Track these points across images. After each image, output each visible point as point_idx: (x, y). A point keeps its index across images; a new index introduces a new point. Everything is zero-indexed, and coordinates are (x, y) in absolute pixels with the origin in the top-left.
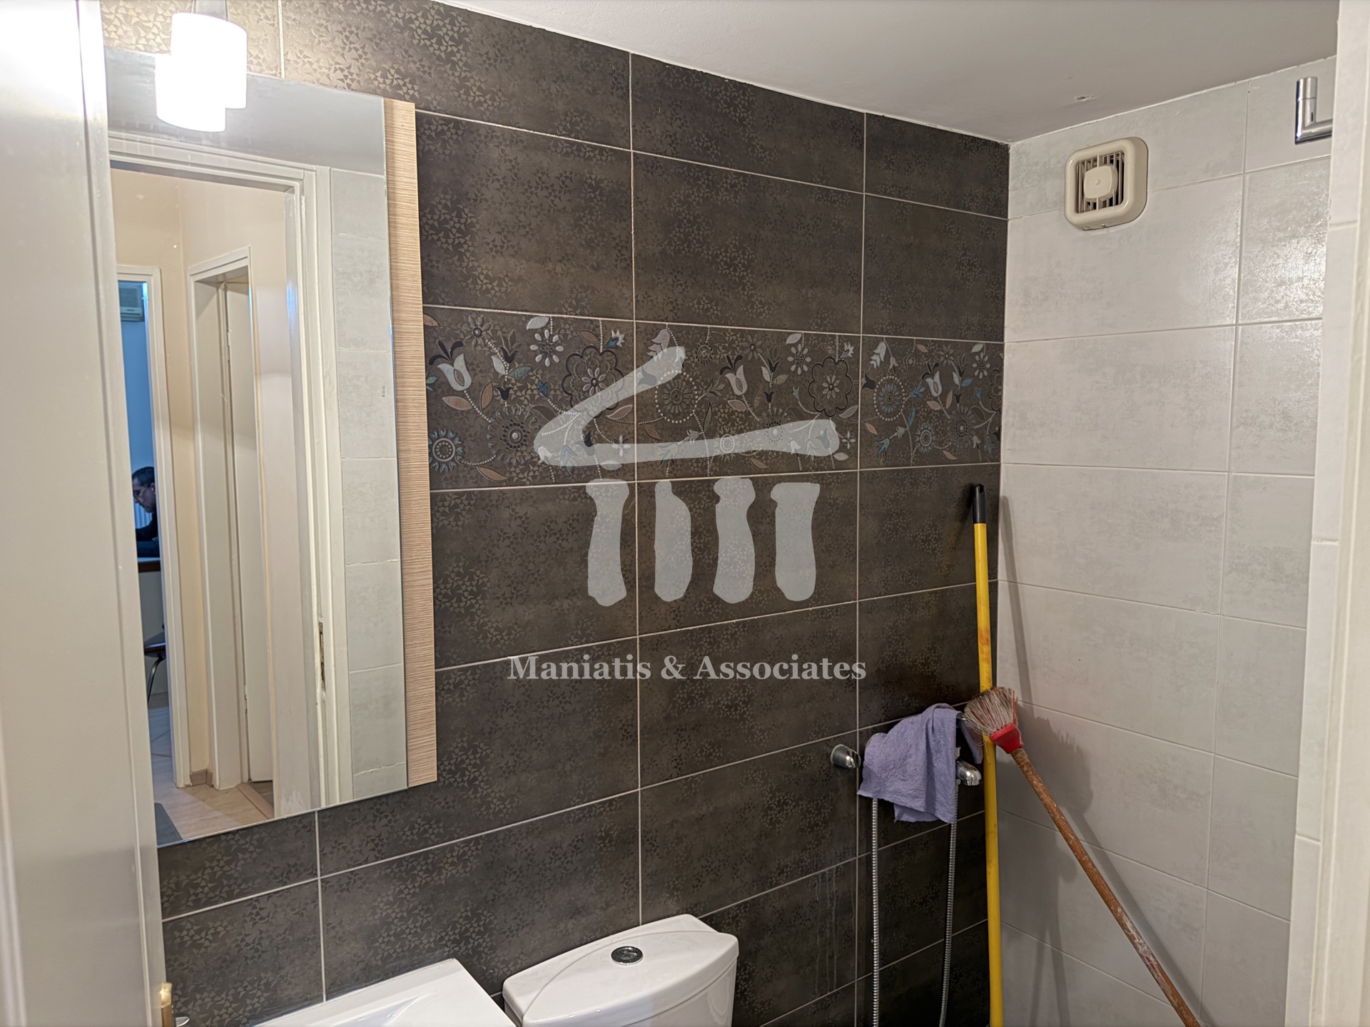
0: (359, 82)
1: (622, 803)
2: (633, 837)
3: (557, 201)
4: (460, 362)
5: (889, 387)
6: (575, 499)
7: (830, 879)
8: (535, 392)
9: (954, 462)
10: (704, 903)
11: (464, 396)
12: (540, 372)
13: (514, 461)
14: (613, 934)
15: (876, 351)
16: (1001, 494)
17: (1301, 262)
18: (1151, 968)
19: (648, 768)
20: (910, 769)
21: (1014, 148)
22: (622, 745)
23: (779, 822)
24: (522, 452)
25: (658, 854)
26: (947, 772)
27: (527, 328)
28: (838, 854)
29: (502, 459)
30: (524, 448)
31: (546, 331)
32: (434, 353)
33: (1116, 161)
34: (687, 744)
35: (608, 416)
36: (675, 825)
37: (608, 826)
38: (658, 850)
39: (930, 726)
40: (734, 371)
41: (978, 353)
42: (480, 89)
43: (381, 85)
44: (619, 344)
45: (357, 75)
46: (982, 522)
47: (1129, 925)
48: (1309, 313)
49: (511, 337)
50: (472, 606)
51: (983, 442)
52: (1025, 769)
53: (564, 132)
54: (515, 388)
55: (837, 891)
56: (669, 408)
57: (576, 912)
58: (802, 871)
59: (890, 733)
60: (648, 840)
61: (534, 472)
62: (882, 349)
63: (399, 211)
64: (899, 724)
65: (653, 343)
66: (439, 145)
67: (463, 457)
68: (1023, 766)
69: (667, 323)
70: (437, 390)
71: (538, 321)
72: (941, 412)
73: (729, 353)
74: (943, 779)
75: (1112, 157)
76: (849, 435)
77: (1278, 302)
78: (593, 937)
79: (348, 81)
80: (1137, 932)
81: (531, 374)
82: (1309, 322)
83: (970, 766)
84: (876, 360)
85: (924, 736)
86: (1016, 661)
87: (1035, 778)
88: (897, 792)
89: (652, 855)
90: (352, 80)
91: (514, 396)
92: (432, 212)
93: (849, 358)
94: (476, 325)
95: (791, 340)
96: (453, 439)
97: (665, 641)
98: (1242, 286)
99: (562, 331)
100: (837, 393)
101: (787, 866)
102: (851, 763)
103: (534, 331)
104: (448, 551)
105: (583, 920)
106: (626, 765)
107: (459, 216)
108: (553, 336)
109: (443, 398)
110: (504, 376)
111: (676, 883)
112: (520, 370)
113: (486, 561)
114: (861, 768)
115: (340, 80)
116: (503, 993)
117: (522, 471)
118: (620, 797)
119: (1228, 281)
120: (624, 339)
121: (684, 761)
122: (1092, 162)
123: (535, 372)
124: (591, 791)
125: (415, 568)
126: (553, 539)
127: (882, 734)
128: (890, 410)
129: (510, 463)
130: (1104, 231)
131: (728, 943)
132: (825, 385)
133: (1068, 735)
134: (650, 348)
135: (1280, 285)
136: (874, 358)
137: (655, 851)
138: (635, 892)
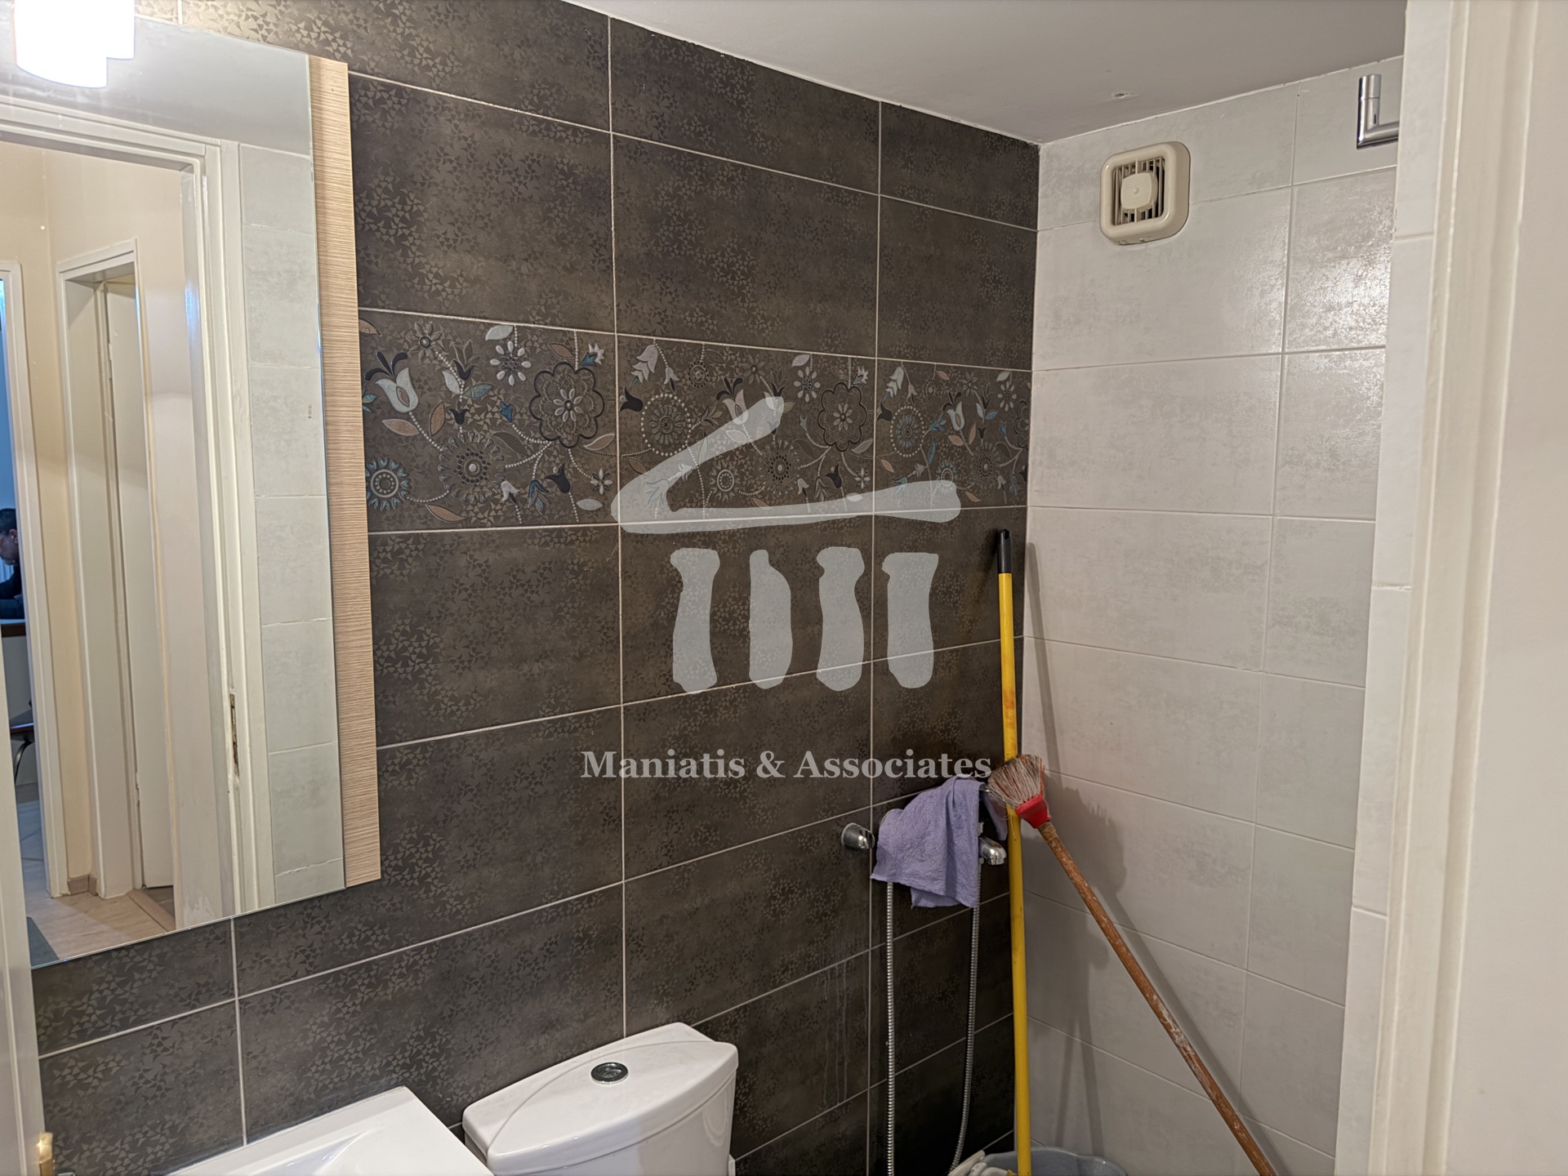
0: (276, 33)
1: (603, 899)
2: (616, 938)
3: (522, 188)
4: (404, 378)
5: (907, 419)
6: (546, 544)
7: (840, 975)
8: (497, 416)
9: (977, 505)
10: (698, 1008)
11: (409, 419)
12: (502, 391)
13: (472, 499)
14: (592, 1049)
15: (892, 378)
16: (1028, 541)
17: (1351, 285)
18: (1188, 1058)
19: (634, 857)
20: (929, 848)
21: (1044, 149)
22: (603, 831)
23: (783, 913)
24: (482, 488)
25: (645, 955)
26: (969, 850)
27: (487, 339)
28: (849, 945)
29: (457, 495)
30: (483, 482)
31: (510, 343)
32: (373, 366)
33: (1156, 168)
34: (679, 828)
35: (586, 446)
36: (665, 921)
37: (587, 925)
38: (645, 950)
39: (950, 799)
40: (733, 396)
41: (1004, 382)
42: (427, 50)
43: (304, 39)
44: (597, 360)
45: (275, 25)
46: (1007, 571)
47: (1165, 1014)
48: (1359, 342)
49: (467, 349)
50: (421, 671)
51: (1008, 482)
52: (1054, 845)
53: (530, 107)
54: (472, 410)
55: (847, 989)
56: (657, 438)
57: (549, 1026)
58: (809, 967)
59: (907, 808)
60: (633, 940)
61: (497, 511)
62: (899, 375)
63: (329, 194)
64: (917, 798)
65: (638, 361)
66: (377, 116)
67: (409, 493)
68: (1051, 842)
69: (654, 338)
70: (375, 411)
71: (499, 331)
72: (963, 448)
73: (727, 375)
74: (964, 858)
75: (1151, 163)
76: (862, 473)
77: (1326, 329)
78: (569, 1054)
79: (264, 32)
80: (1174, 1021)
81: (491, 393)
82: (1358, 352)
83: (993, 842)
84: (893, 388)
85: (944, 811)
86: (1042, 725)
87: (1063, 854)
88: (914, 874)
89: (638, 956)
90: (269, 31)
91: (470, 420)
92: (369, 197)
93: (862, 384)
94: (423, 334)
95: (798, 362)
96: (395, 471)
97: (654, 710)
98: (1288, 310)
99: (529, 344)
100: (849, 425)
101: (792, 963)
102: (864, 844)
103: (495, 342)
104: (391, 606)
105: (558, 1035)
106: (608, 854)
107: (403, 202)
108: (518, 349)
109: (384, 421)
110: (458, 395)
111: (666, 987)
112: (478, 389)
113: (439, 618)
114: (875, 848)
115: (253, 30)
116: (463, 1123)
117: (482, 510)
118: (600, 892)
119: (1274, 305)
120: (604, 355)
121: (675, 847)
122: (1130, 168)
123: (496, 392)
124: (567, 885)
125: (350, 626)
126: (521, 591)
127: (898, 810)
128: (908, 444)
129: (467, 501)
130: (1143, 246)
131: (725, 1053)
132: (836, 415)
133: (1099, 807)
134: (635, 367)
135: (1329, 311)
136: (891, 384)
137: (642, 951)
138: (618, 1000)
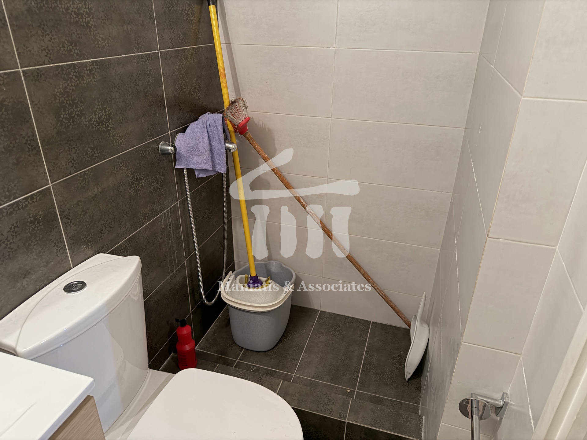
1: (40, 196)
2: (54, 217)
7: (168, 215)
10: (107, 245)
19: (53, 170)
20: (201, 149)
22: (30, 155)
25: (73, 224)
26: (220, 147)
28: (170, 202)
34: (76, 150)
36: (80, 203)
37: (35, 213)
38: (73, 221)
39: (208, 124)
46: (212, 4)
52: (251, 141)
55: (172, 221)
57: (26, 274)
58: (154, 214)
60: (65, 217)
74: (218, 151)
78: (43, 285)
87: (256, 144)
88: (196, 163)
89: (69, 225)
97: (44, 74)
101: (146, 214)
102: (172, 151)
105: (33, 277)
106: (36, 170)
111: (88, 238)
114: (176, 152)
118: (38, 192)
121: (76, 162)
124: (14, 191)
131: (134, 262)
137: (71, 222)
138: (64, 250)
